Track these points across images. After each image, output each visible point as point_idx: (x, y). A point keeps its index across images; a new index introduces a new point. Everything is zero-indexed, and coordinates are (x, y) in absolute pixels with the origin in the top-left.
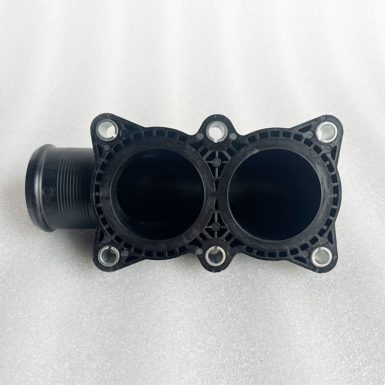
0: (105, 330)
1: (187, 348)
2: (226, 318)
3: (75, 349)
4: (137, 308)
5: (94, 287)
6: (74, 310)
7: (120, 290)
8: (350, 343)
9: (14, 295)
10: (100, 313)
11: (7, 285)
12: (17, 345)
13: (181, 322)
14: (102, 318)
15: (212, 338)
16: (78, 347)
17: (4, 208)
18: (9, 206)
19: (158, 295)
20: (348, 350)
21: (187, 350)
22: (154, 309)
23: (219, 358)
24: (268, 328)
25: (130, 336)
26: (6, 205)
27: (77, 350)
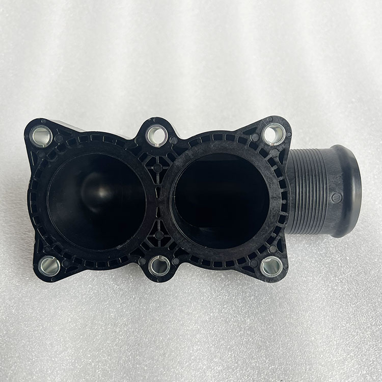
0: (121, 343)
1: (204, 365)
2: (244, 332)
3: (90, 364)
4: (153, 320)
5: (108, 295)
6: (88, 320)
7: (134, 299)
8: (373, 361)
9: (28, 305)
10: (115, 325)
11: (20, 292)
12: (32, 360)
13: (198, 336)
14: (118, 330)
15: (230, 353)
16: (93, 362)
17: (14, 205)
18: (18, 203)
19: (174, 306)
20: (372, 369)
21: (204, 367)
22: (170, 322)
23: (237, 376)
24: (287, 344)
25: (145, 350)
26: (15, 202)
27: (93, 364)
